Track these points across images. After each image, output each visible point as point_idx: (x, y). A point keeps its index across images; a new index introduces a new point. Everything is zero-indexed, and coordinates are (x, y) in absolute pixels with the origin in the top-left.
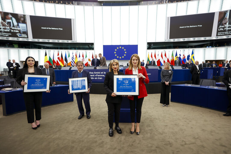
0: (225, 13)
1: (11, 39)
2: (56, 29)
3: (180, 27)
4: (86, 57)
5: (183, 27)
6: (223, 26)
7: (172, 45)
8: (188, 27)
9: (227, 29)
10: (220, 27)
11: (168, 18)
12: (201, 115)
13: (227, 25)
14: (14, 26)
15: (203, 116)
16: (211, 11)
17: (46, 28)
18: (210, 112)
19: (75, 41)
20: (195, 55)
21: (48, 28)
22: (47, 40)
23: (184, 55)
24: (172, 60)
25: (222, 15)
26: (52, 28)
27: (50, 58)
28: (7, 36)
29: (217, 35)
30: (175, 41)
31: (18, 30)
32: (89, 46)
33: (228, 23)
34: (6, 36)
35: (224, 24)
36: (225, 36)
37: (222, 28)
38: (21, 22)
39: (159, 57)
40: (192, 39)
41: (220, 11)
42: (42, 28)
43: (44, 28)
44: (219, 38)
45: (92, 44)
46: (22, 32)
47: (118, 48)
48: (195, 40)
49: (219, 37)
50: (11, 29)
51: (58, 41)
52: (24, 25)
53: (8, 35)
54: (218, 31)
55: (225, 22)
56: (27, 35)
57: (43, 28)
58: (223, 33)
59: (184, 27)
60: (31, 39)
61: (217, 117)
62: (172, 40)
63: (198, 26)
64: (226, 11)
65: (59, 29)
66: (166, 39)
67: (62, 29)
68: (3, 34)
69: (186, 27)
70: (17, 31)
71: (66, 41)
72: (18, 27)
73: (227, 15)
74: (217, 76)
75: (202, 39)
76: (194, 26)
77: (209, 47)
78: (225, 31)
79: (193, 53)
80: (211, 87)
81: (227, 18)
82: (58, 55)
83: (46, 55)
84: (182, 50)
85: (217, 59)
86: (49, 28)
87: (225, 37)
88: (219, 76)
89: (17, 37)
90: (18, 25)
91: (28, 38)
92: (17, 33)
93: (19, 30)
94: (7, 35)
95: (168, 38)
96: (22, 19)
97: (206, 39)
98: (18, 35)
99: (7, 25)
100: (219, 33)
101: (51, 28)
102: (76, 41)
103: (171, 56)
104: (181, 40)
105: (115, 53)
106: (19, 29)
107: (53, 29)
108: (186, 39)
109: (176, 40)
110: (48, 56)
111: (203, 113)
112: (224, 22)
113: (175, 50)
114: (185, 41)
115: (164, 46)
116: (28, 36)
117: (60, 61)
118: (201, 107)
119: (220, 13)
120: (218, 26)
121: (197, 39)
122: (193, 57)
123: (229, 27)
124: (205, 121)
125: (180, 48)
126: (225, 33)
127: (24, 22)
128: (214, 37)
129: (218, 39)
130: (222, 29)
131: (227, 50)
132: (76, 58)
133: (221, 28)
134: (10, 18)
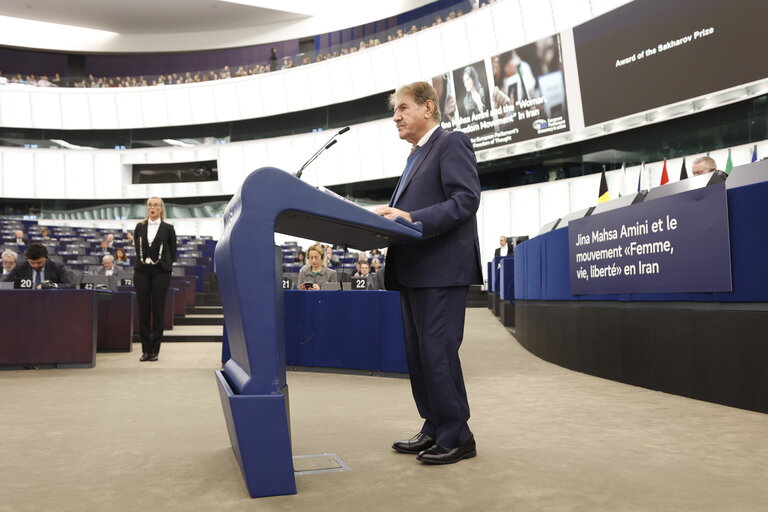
1: (521, 148)
2: (678, 42)
14: (525, 96)
17: (633, 58)
21: (641, 56)
26: (661, 48)
28: (509, 142)
31: (537, 107)
34: (503, 144)
38: (545, 68)
42: (618, 63)
43: (627, 61)
46: (548, 111)
50: (518, 109)
51: (694, 105)
52: (557, 76)
53: (510, 138)
56: (566, 116)
57: (623, 62)
60: (579, 132)
65: (696, 34)
67: (711, 30)
68: (499, 135)
70: (535, 113)
72: (537, 93)
86: (650, 52)
89: (534, 134)
90: (537, 86)
91: (567, 129)
92: (535, 118)
93: (540, 107)
94: (506, 140)
96: (549, 56)
98: (537, 126)
99: (508, 99)
101: (654, 51)
106: (539, 101)
107: (668, 46)
116: (567, 123)
134: (516, 70)
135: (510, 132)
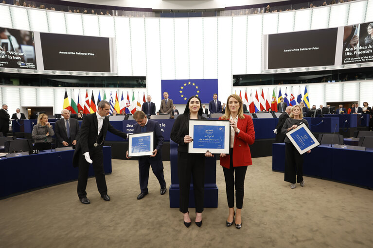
0: (353, 28)
1: (7, 70)
2: (83, 54)
3: (285, 51)
4: (133, 99)
5: (288, 51)
6: (352, 49)
7: (273, 79)
8: (296, 50)
9: (358, 53)
10: (347, 49)
11: (265, 36)
12: (322, 192)
13: (358, 47)
14: (12, 50)
15: (325, 194)
16: (332, 26)
17: (67, 53)
18: (336, 186)
19: (115, 72)
20: (309, 94)
21: (69, 53)
22: (69, 72)
23: (292, 95)
24: (273, 103)
25: (350, 31)
26: (77, 53)
27: (73, 101)
28: (1, 67)
29: (343, 63)
30: (277, 73)
31: (20, 56)
32: (137, 81)
33: (358, 45)
35: (353, 46)
36: (355, 64)
37: (350, 51)
38: (25, 43)
39: (252, 99)
40: (303, 69)
41: (346, 25)
42: (60, 52)
43: (64, 53)
44: (347, 67)
45: (144, 78)
46: (26, 60)
47: (185, 84)
48: (309, 71)
49: (345, 65)
50: (8, 54)
51: (87, 74)
52: (30, 48)
53: (2, 65)
54: (344, 57)
55: (354, 43)
56: (35, 64)
57: (62, 53)
58: (352, 59)
59: (291, 50)
60: (41, 70)
61: (347, 194)
62: (272, 71)
63: (313, 48)
64: (355, 26)
65: (89, 54)
66: (263, 70)
67: (93, 55)
69: (293, 50)
70: (18, 58)
71: (99, 74)
72: (20, 51)
73: (357, 32)
74: (346, 128)
75: (320, 68)
76: (307, 49)
77: (331, 82)
78: (355, 56)
79: (306, 92)
80: (336, 146)
81: (356, 37)
82: (87, 96)
83: (66, 96)
84: (289, 86)
85: (345, 101)
86: (72, 53)
87: (355, 66)
88: (349, 128)
89: (18, 67)
90: (20, 48)
91: (36, 68)
92: (19, 60)
93: (22, 57)
95: (265, 68)
96: (27, 38)
97: (327, 69)
98: (20, 63)
99: (2, 48)
100: (345, 59)
101: (74, 53)
102: (117, 74)
103: (272, 97)
104: (287, 70)
105: (181, 92)
106: (21, 54)
107: (79, 54)
108: (295, 70)
109: (279, 71)
110: (69, 98)
111: (325, 189)
112: (352, 42)
113: (278, 87)
114: (293, 72)
115: (261, 80)
116: (36, 66)
117: (89, 106)
118: (321, 179)
119: (346, 29)
120: (344, 49)
121: (311, 69)
122: (307, 98)
123: (360, 50)
124: (328, 202)
125: (286, 84)
126: (355, 60)
127: (31, 43)
128: (338, 66)
129: (345, 68)
130: (351, 54)
131: (360, 86)
132: (116, 101)
133: (348, 51)
134: (7, 37)
135: (2, 62)
